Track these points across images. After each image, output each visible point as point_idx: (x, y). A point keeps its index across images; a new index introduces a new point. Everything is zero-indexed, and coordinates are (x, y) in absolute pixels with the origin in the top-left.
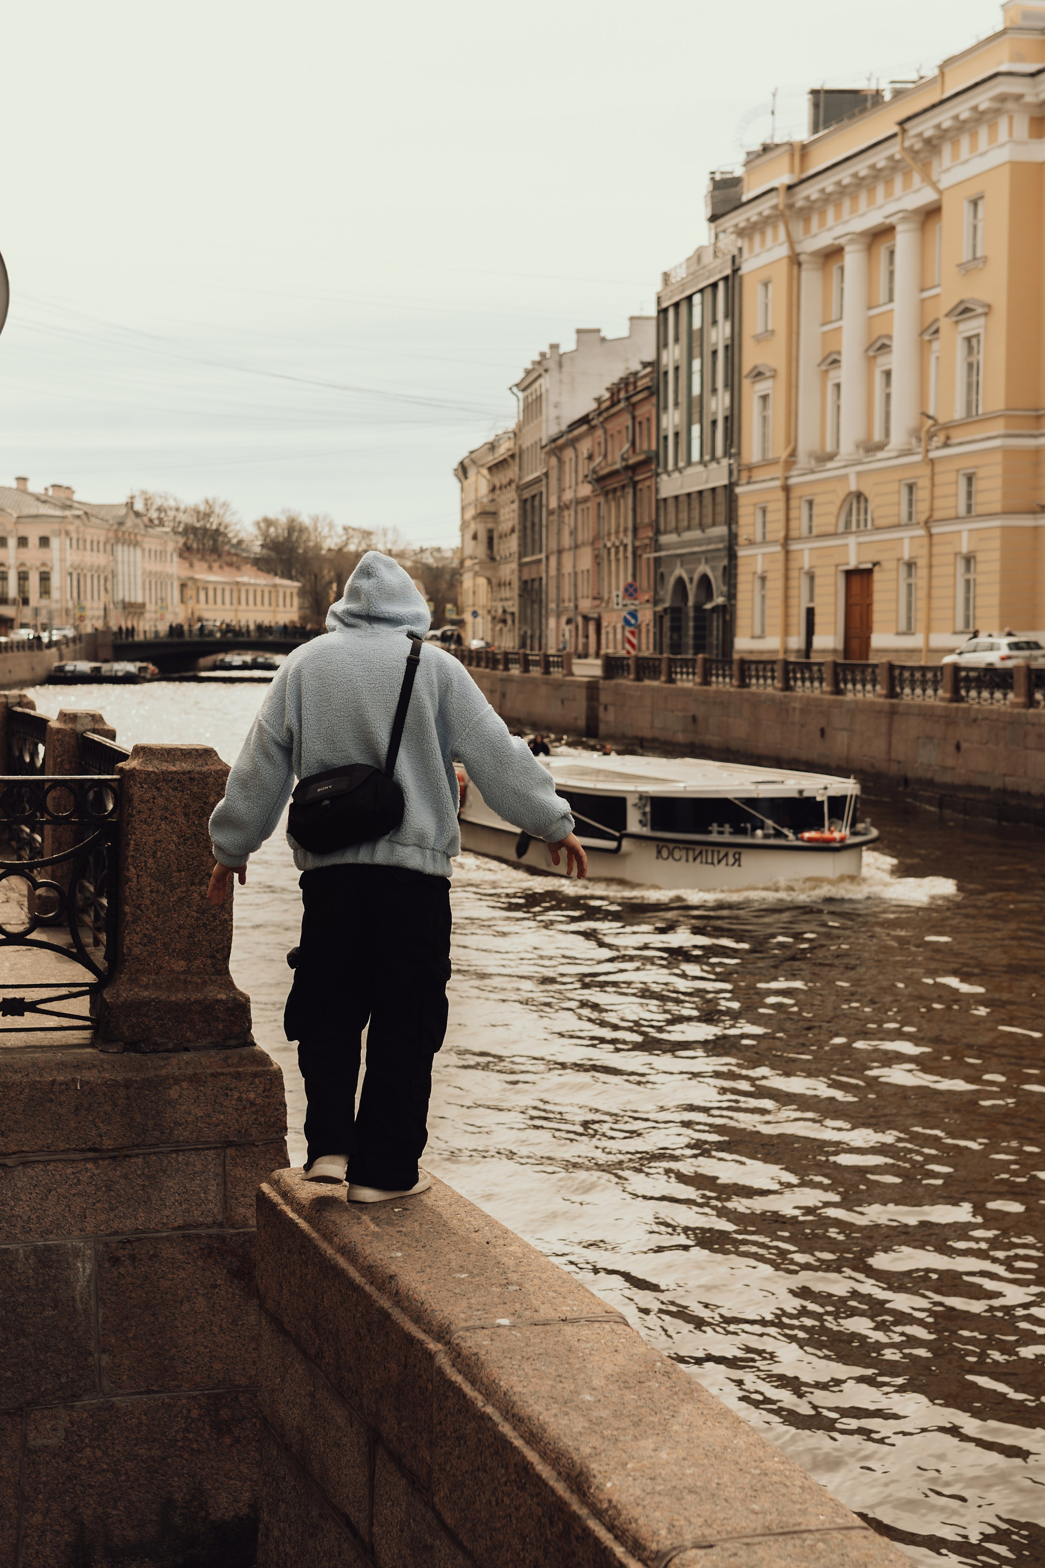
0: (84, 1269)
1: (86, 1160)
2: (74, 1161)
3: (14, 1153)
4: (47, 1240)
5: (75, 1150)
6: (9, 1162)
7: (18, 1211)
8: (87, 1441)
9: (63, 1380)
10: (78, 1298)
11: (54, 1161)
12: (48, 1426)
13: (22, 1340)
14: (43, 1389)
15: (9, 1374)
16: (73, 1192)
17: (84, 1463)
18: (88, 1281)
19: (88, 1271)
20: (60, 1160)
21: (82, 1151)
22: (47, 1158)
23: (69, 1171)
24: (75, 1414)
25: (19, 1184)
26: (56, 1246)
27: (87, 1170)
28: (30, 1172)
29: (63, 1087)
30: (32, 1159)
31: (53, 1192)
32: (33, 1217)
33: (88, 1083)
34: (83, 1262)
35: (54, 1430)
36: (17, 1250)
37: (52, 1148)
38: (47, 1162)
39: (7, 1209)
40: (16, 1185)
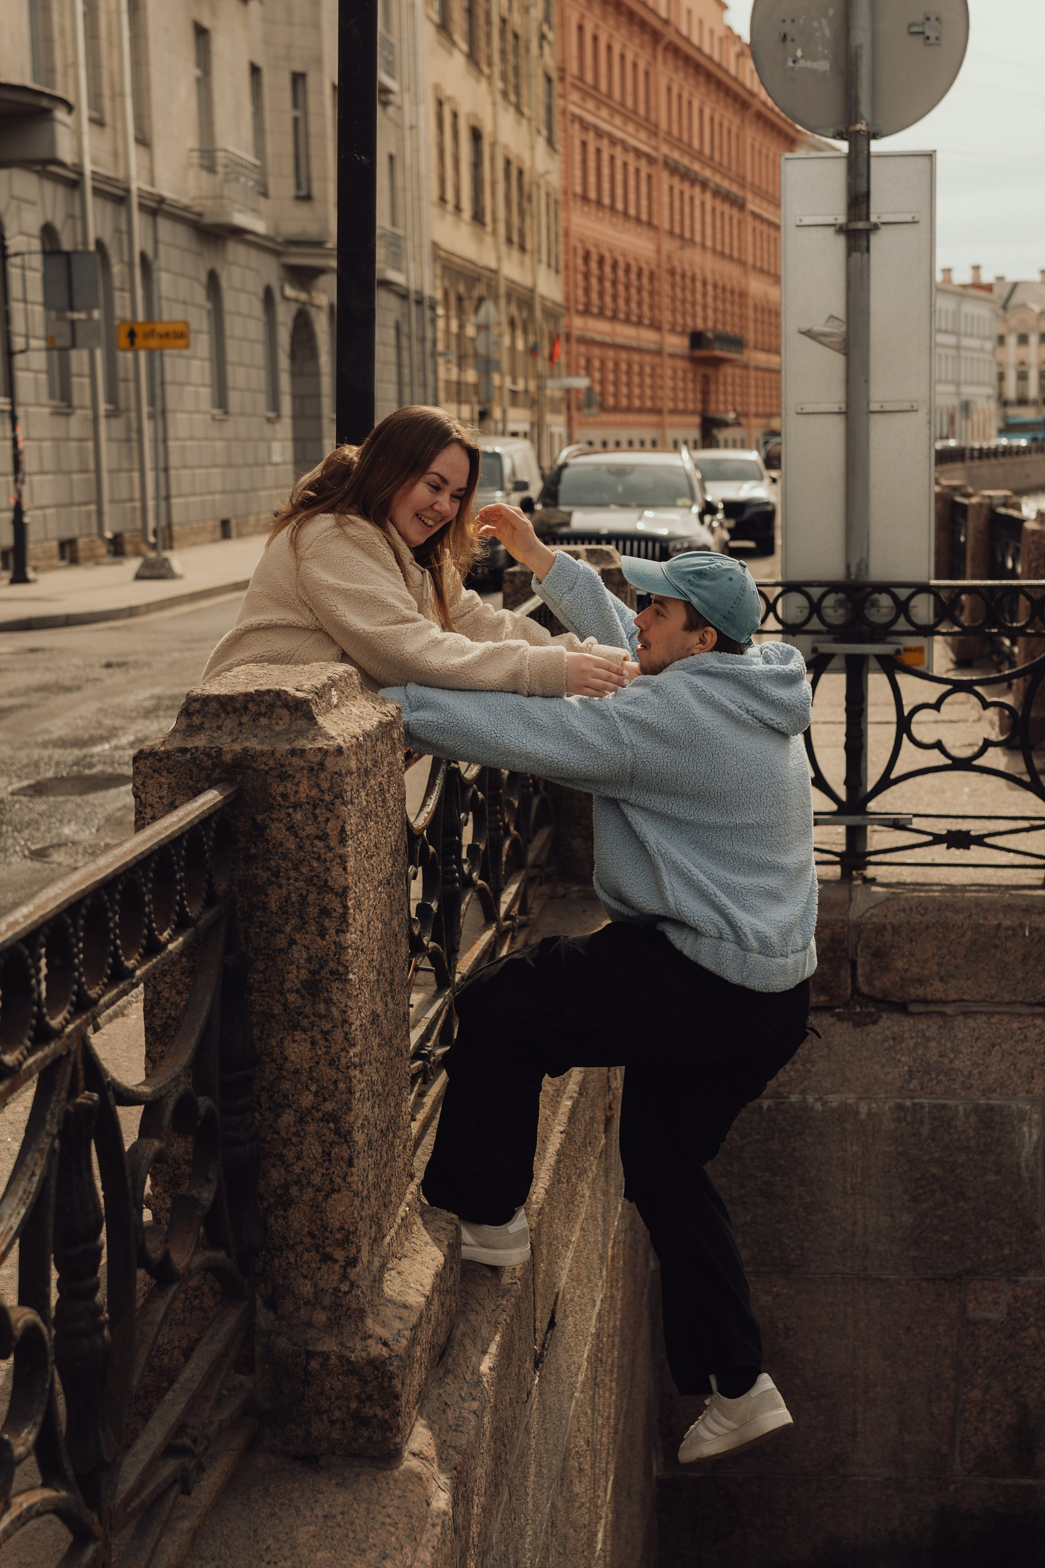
0: (1031, 1135)
1: (1035, 1015)
2: (1020, 1015)
3: (954, 1001)
4: (989, 1099)
5: (1022, 1003)
6: (949, 1010)
7: (957, 1064)
8: (1032, 1319)
9: (1006, 1251)
10: (1023, 1165)
11: (999, 1013)
12: (989, 1299)
13: (961, 1204)
14: (984, 1258)
15: (946, 1238)
16: (1019, 1048)
17: (1029, 1342)
18: (1036, 1148)
19: (1035, 1138)
20: (1005, 1013)
21: (1030, 1004)
22: (991, 1009)
23: (1015, 1026)
24: (1019, 1290)
25: (960, 1036)
26: (999, 1106)
27: (1035, 1026)
28: (971, 1023)
29: (1010, 932)
30: (974, 1009)
31: (997, 1048)
32: (975, 1072)
33: (1037, 930)
34: (1030, 1126)
35: (996, 1303)
36: (957, 1107)
37: (997, 999)
38: (992, 1014)
39: (946, 1061)
40: (955, 1036)
